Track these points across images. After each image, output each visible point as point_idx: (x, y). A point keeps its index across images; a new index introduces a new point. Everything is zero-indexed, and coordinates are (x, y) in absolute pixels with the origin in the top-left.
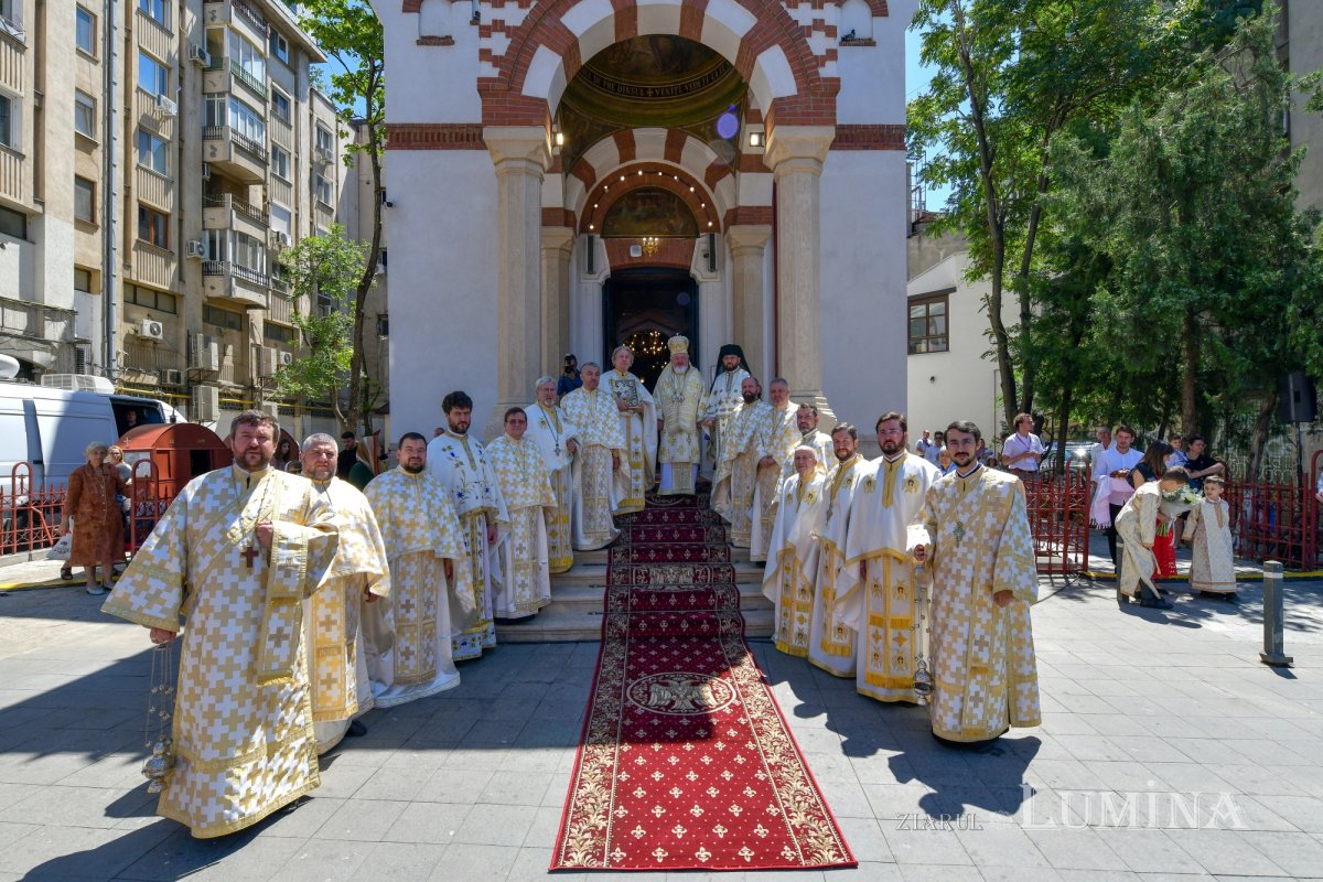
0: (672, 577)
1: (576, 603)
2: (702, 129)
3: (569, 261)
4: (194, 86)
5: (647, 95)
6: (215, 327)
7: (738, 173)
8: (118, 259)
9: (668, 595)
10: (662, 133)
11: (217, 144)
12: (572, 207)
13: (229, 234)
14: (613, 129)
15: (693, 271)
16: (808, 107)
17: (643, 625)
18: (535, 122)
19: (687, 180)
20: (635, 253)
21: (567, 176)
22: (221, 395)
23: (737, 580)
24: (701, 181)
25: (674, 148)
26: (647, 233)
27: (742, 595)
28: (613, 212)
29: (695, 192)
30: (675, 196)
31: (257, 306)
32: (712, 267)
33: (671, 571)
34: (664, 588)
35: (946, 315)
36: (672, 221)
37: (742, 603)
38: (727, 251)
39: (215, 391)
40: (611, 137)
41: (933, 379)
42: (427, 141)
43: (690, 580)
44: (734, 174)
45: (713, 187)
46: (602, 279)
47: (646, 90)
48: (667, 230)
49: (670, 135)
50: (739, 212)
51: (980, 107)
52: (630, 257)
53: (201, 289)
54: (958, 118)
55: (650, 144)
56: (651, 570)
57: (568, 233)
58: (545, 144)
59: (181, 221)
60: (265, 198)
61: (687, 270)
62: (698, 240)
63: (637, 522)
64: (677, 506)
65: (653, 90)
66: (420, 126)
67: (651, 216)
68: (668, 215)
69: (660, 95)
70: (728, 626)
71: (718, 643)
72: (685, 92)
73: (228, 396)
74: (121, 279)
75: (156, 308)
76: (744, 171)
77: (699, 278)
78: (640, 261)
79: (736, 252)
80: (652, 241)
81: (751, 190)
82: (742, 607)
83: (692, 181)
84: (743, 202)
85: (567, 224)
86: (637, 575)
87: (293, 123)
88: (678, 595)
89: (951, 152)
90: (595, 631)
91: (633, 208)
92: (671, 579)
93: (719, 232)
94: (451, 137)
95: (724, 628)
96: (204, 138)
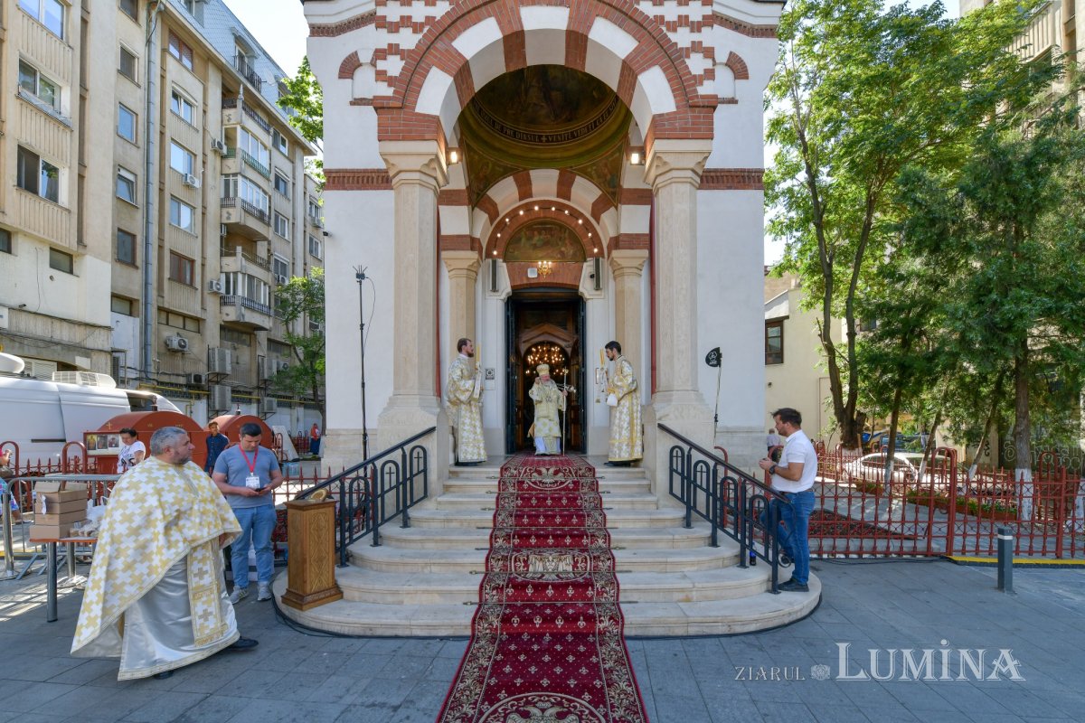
0: (551, 565)
1: (451, 592)
2: (589, 170)
3: (476, 280)
4: (215, 169)
5: (541, 141)
6: (230, 343)
7: (619, 205)
8: (153, 293)
9: (545, 586)
10: (554, 174)
11: (231, 210)
12: (477, 235)
13: (240, 276)
14: (512, 170)
15: (581, 289)
16: (686, 123)
17: (516, 620)
18: (427, 136)
19: (575, 214)
20: (532, 274)
21: (473, 209)
22: (233, 391)
23: (617, 569)
24: (588, 216)
25: (564, 188)
26: (542, 259)
27: (621, 587)
28: (513, 241)
29: (583, 224)
30: (566, 229)
31: (262, 329)
32: (598, 287)
33: (551, 558)
34: (543, 575)
35: (782, 337)
36: (563, 249)
37: (621, 595)
38: (611, 273)
39: (228, 389)
40: (511, 178)
41: (770, 384)
42: (358, 182)
43: (570, 568)
44: (616, 208)
45: (598, 220)
46: (504, 296)
47: (540, 137)
48: (559, 256)
49: (561, 175)
50: (621, 238)
51: (813, 176)
52: (528, 278)
53: (219, 315)
54: (793, 186)
55: (544, 182)
56: (530, 557)
57: (474, 255)
58: (437, 159)
59: (203, 265)
60: (269, 250)
61: (576, 288)
62: (585, 264)
63: (522, 506)
64: (560, 490)
65: (547, 136)
66: (353, 171)
67: (546, 244)
68: (560, 243)
69: (552, 141)
70: (606, 623)
71: (594, 643)
72: (574, 137)
73: (239, 392)
74: (156, 307)
75: (184, 328)
76: (625, 204)
77: (586, 295)
78: (536, 281)
79: (618, 272)
80: (546, 265)
81: (632, 219)
82: (621, 599)
83: (581, 215)
84: (623, 231)
85: (472, 249)
86: (515, 561)
87: (291, 197)
88: (555, 586)
89: (788, 212)
90: (466, 627)
91: (529, 238)
92: (550, 567)
93: (603, 257)
94: (378, 179)
95: (602, 626)
96: (222, 206)
